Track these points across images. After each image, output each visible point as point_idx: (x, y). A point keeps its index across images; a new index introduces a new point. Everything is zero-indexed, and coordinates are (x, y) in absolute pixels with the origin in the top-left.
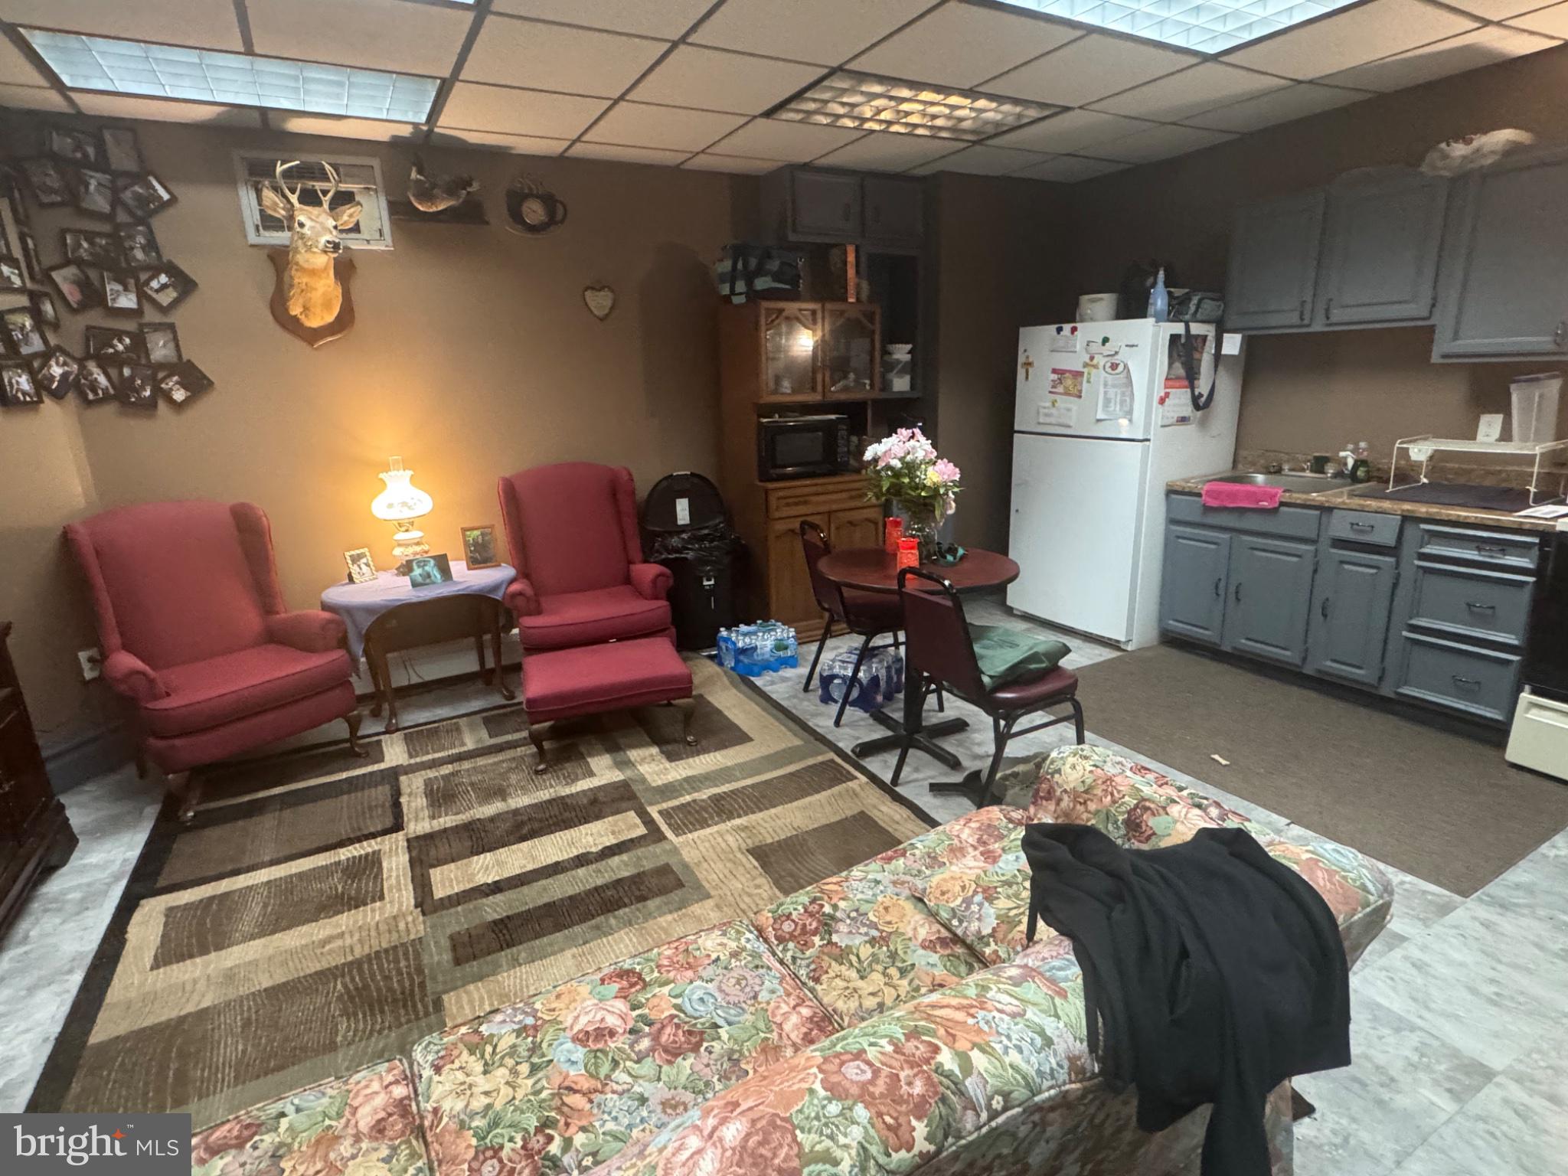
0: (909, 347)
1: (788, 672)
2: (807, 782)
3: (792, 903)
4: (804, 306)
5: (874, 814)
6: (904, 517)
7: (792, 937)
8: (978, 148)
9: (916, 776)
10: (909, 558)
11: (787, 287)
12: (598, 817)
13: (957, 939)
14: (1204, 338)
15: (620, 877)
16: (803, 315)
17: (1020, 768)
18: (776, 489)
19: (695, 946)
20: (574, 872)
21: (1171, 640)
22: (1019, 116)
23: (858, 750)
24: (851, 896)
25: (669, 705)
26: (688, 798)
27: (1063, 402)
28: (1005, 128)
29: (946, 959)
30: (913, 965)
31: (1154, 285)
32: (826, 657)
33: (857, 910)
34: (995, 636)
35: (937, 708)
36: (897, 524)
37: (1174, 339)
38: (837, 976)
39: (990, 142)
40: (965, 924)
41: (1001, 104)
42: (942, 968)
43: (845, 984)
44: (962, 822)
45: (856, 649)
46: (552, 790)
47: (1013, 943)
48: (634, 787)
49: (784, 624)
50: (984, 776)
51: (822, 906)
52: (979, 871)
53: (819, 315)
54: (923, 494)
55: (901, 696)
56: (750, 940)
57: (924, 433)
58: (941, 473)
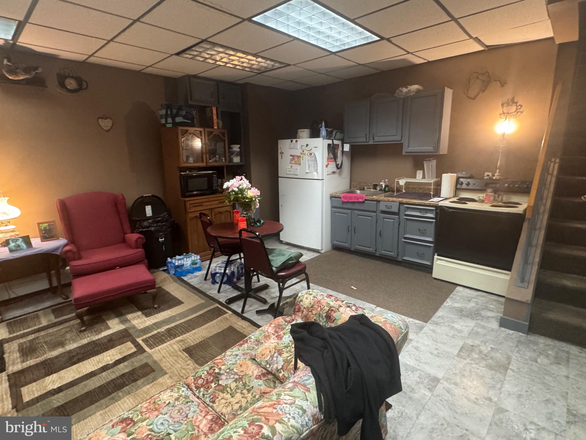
0: (239, 146)
1: (198, 273)
2: (208, 317)
3: (202, 371)
4: (197, 129)
5: (235, 326)
6: (240, 209)
7: (202, 385)
8: (259, 75)
9: (250, 308)
10: (243, 225)
11: (190, 122)
12: (112, 347)
13: (269, 373)
14: (338, 145)
15: (124, 373)
16: (196, 133)
17: (288, 300)
18: (189, 200)
19: (158, 399)
20: (100, 375)
21: (336, 248)
22: (273, 66)
23: (227, 301)
24: (226, 363)
25: (146, 293)
26: (156, 332)
27: (295, 166)
28: (268, 70)
29: (265, 381)
30: (253, 387)
31: (321, 127)
32: (213, 266)
33: (229, 369)
34: (277, 252)
35: (257, 281)
36: (238, 212)
37: (329, 145)
38: (222, 398)
39: (263, 74)
40: (271, 366)
41: (267, 61)
42: (264, 385)
43: (225, 401)
44: (268, 325)
45: (225, 261)
46: (89, 339)
47: (290, 370)
48: (130, 331)
49: (195, 254)
50: (276, 305)
51: (214, 370)
52: (276, 344)
53: (203, 133)
54: (247, 200)
55: (243, 278)
56: (184, 391)
57: (246, 178)
58: (253, 193)
